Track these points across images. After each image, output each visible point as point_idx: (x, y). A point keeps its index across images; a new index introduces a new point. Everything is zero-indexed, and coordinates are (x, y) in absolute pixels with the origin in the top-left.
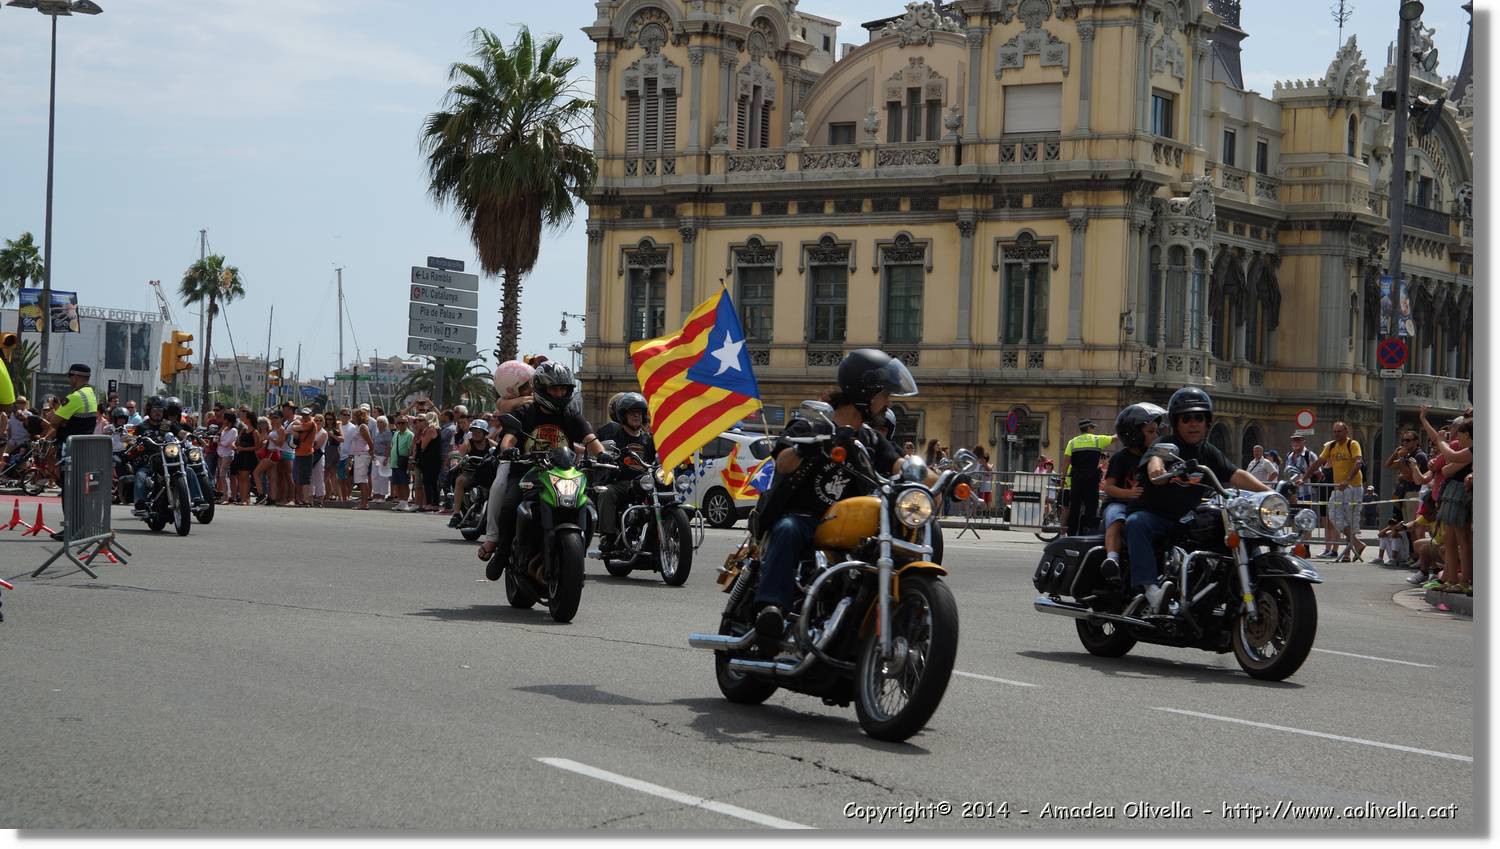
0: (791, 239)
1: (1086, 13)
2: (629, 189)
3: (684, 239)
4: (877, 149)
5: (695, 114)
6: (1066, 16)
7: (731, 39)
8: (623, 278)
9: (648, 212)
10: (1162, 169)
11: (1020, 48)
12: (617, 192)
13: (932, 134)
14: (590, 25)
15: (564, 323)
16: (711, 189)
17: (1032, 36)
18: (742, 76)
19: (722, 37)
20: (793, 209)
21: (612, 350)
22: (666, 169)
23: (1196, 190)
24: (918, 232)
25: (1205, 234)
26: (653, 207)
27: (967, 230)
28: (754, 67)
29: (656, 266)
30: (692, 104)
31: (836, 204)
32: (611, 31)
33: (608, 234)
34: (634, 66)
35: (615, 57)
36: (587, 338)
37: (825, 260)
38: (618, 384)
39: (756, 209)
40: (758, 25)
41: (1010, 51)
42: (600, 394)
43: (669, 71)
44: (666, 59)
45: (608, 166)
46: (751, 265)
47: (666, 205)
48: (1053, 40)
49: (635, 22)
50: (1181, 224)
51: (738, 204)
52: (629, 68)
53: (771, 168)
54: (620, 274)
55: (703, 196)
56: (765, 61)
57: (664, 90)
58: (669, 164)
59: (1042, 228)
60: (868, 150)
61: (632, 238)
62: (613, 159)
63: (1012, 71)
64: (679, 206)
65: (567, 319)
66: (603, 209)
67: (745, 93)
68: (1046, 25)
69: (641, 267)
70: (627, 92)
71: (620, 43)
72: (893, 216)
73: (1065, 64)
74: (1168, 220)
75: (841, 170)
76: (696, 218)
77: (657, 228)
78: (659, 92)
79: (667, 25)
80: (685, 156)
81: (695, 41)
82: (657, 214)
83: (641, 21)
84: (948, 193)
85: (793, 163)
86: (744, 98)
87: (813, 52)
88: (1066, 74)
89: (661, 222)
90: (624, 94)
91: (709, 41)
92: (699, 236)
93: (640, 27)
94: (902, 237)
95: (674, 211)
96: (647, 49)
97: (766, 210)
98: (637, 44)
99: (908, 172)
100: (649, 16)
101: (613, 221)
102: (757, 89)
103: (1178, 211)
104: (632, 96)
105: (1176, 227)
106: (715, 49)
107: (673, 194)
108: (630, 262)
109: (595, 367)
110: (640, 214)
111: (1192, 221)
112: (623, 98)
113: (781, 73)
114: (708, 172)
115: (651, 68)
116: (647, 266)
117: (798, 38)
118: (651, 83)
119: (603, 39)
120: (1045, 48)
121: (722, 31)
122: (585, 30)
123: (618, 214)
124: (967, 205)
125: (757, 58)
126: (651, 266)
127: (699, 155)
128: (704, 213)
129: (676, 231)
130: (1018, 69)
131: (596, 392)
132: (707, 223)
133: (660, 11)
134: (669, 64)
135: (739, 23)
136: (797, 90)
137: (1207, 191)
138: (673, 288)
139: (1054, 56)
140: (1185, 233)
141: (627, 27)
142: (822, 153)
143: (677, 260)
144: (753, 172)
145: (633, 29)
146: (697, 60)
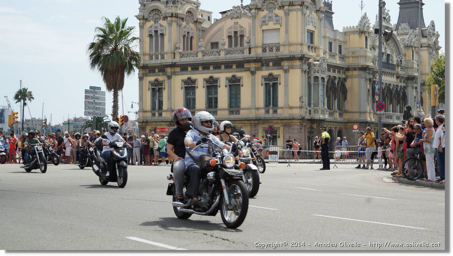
0: (200, 78)
1: (286, 8)
2: (150, 64)
3: (168, 79)
4: (225, 50)
5: (170, 41)
6: (280, 9)
7: (180, 18)
8: (150, 91)
9: (157, 70)
10: (311, 53)
11: (267, 19)
12: (147, 65)
13: (242, 45)
14: (138, 15)
15: (132, 105)
16: (176, 63)
17: (270, 15)
18: (184, 29)
19: (177, 17)
20: (200, 68)
21: (147, 113)
22: (162, 58)
23: (321, 59)
24: (238, 75)
25: (324, 72)
26: (158, 70)
27: (253, 73)
28: (187, 26)
29: (160, 87)
30: (169, 38)
31: (213, 66)
32: (143, 17)
33: (145, 78)
34: (151, 27)
35: (145, 24)
36: (139, 109)
37: (211, 84)
38: (149, 123)
39: (189, 69)
40: (188, 13)
41: (264, 19)
42: (144, 126)
43: (161, 28)
44: (160, 24)
45: (144, 57)
46: (188, 86)
47: (162, 69)
48: (277, 16)
49: (151, 13)
50: (316, 70)
51: (184, 68)
52: (149, 28)
53: (194, 56)
54: (149, 90)
55: (173, 65)
56: (191, 24)
57: (160, 34)
58: (162, 56)
59: (276, 72)
60: (223, 50)
61: (152, 79)
62: (145, 55)
63: (265, 26)
64: (166, 69)
65: (133, 104)
66: (143, 70)
67: (185, 34)
68: (274, 11)
69: (155, 87)
70: (149, 35)
71: (146, 20)
72: (231, 70)
73: (280, 23)
74: (313, 69)
75: (215, 56)
76: (171, 72)
77: (160, 75)
78: (159, 34)
79: (160, 14)
80: (167, 54)
81: (169, 19)
82: (159, 71)
83: (152, 13)
84: (247, 63)
85: (200, 55)
86: (184, 36)
87: (205, 21)
88: (281, 26)
89: (161, 73)
90: (148, 35)
91: (174, 19)
92: (172, 78)
93: (152, 15)
94: (234, 76)
95: (165, 70)
96: (155, 22)
97: (193, 69)
98: (151, 20)
99: (235, 56)
100: (155, 11)
101: (146, 73)
102: (188, 33)
103: (316, 66)
104: (151, 36)
105: (315, 71)
106: (175, 21)
107: (164, 65)
108: (152, 86)
109: (142, 118)
110: (154, 71)
111: (320, 69)
112: (148, 37)
113: (196, 28)
114: (174, 58)
115: (156, 27)
116: (157, 87)
117: (200, 17)
118: (156, 32)
119: (141, 19)
120: (274, 18)
121: (177, 15)
122: (136, 16)
123: (148, 72)
124: (253, 66)
125: (188, 23)
126: (158, 87)
127: (172, 53)
128: (174, 71)
129: (165, 76)
130: (266, 25)
131: (143, 125)
132: (174, 73)
133: (158, 10)
134: (161, 26)
135: (182, 13)
136: (201, 32)
137: (324, 60)
138: (165, 93)
139: (277, 21)
140: (318, 72)
141: (148, 15)
142: (209, 52)
143: (166, 85)
144: (188, 58)
145: (150, 15)
146: (170, 24)
